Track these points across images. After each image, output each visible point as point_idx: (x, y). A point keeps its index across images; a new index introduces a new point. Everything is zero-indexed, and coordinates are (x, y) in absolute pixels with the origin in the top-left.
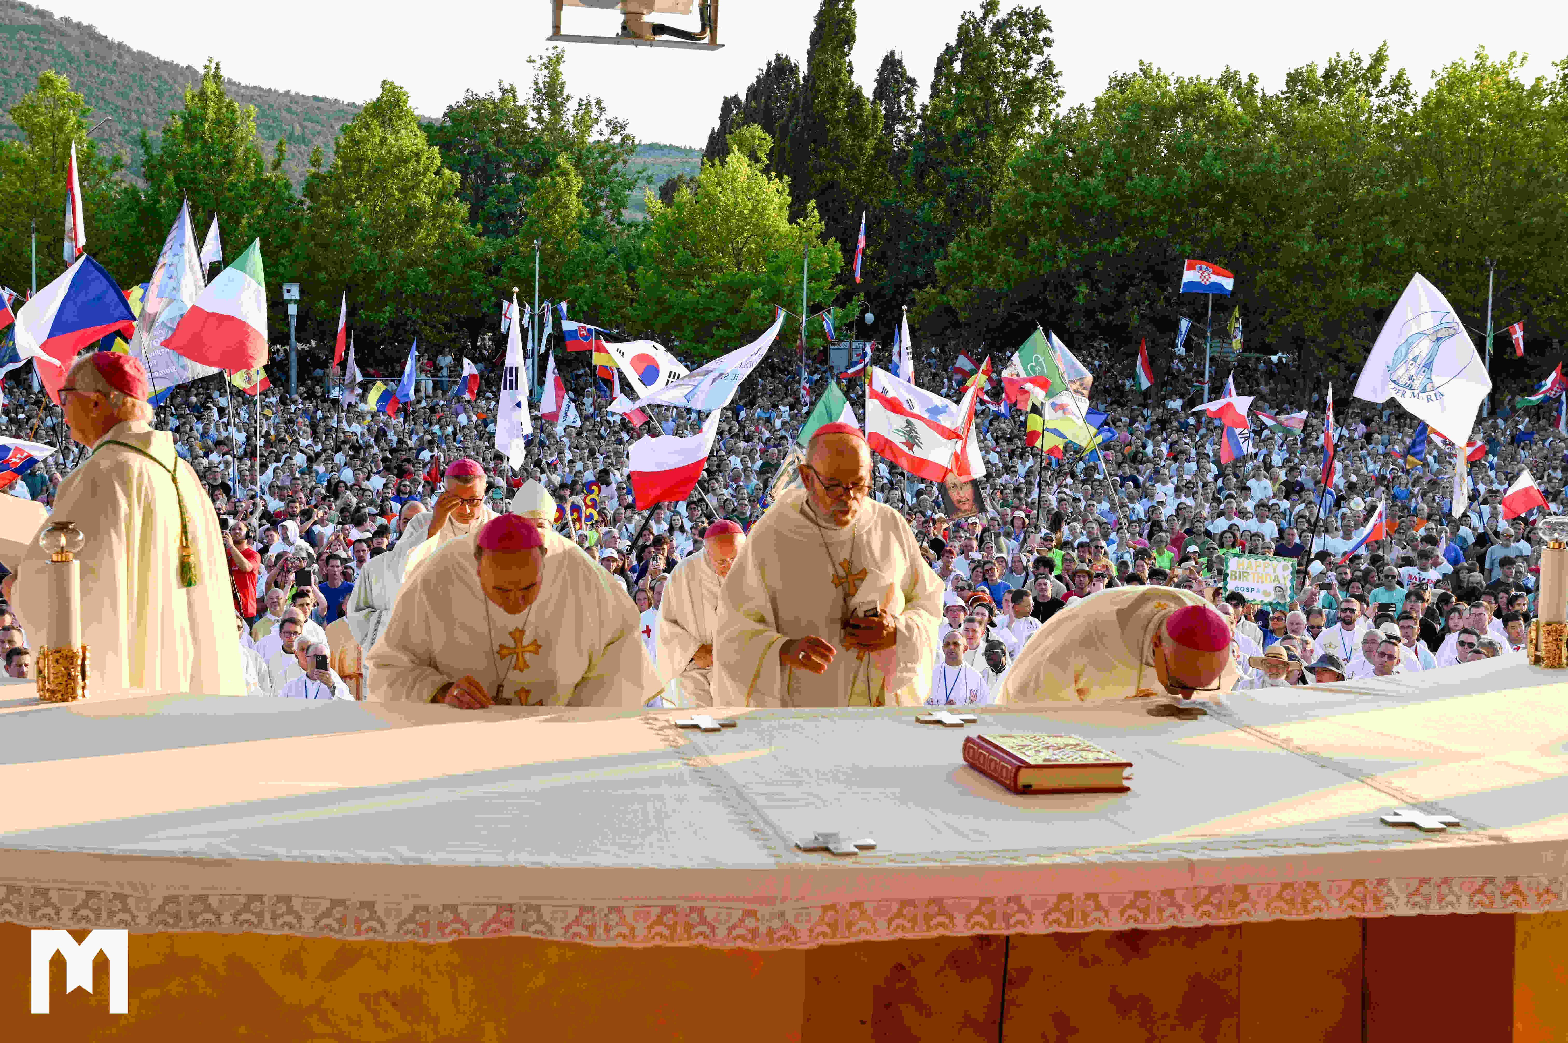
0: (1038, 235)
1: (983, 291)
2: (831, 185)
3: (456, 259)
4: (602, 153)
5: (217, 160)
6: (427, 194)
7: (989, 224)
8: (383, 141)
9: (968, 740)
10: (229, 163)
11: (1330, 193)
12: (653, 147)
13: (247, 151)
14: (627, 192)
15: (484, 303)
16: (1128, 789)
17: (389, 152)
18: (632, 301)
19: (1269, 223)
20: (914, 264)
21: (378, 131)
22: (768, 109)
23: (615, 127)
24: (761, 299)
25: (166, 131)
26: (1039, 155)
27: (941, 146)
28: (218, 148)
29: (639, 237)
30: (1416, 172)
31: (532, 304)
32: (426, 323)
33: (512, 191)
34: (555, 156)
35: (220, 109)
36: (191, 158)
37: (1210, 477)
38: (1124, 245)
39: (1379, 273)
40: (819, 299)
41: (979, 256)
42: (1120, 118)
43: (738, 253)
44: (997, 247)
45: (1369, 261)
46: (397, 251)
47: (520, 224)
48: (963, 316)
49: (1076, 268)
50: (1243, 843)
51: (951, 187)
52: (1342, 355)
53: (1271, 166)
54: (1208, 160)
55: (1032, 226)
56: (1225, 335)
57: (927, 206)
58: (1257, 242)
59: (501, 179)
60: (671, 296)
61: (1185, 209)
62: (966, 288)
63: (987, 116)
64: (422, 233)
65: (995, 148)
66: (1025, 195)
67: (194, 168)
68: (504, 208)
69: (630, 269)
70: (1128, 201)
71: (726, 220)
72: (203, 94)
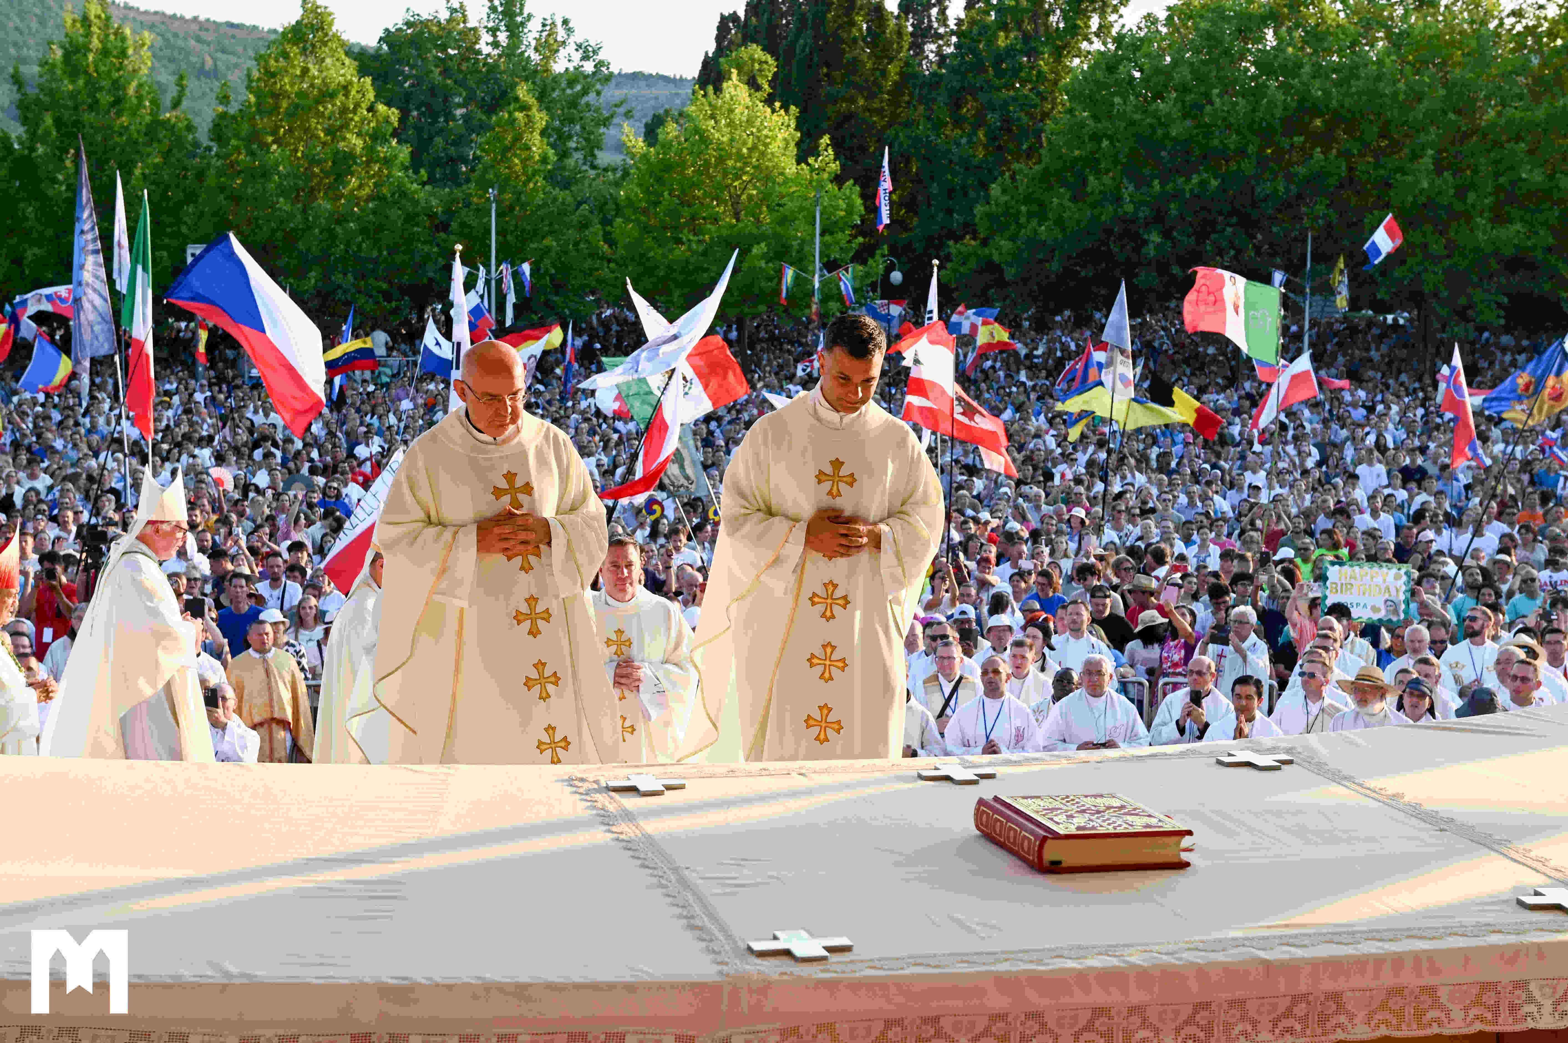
0: (1098, 173)
1: (1034, 243)
2: (849, 117)
3: (395, 214)
4: (571, 83)
5: (105, 98)
6: (359, 134)
7: (1039, 162)
8: (305, 71)
9: (981, 802)
10: (118, 101)
11: (1452, 116)
12: (636, 77)
13: (140, 86)
14: (602, 130)
15: (430, 266)
16: (1188, 864)
17: (312, 85)
18: (609, 261)
19: (1378, 153)
20: (949, 212)
21: (299, 61)
22: (772, 28)
23: (586, 51)
24: (764, 256)
25: (43, 64)
26: (1099, 74)
27: (978, 67)
28: (104, 83)
29: (617, 184)
30: (1556, 90)
31: (487, 266)
32: (359, 292)
33: (463, 131)
34: (513, 86)
35: (107, 36)
36: (73, 95)
37: (1310, 463)
38: (1203, 183)
39: (1515, 213)
40: (835, 255)
41: (1028, 199)
42: (1197, 29)
43: (736, 201)
44: (1050, 187)
45: (1502, 197)
46: (324, 204)
47: (473, 170)
48: (1010, 273)
49: (1145, 212)
50: (1334, 936)
51: (992, 118)
52: (1470, 312)
53: (1382, 85)
54: (1305, 78)
55: (1092, 162)
56: (1327, 291)
57: (964, 141)
58: (1364, 177)
59: (450, 116)
60: (657, 253)
61: (1277, 138)
62: (1013, 239)
63: (1036, 30)
64: (354, 182)
65: (1045, 69)
66: (1082, 125)
67: (76, 108)
68: (452, 150)
69: (606, 222)
70: (1207, 130)
71: (721, 160)
72: (85, 20)
